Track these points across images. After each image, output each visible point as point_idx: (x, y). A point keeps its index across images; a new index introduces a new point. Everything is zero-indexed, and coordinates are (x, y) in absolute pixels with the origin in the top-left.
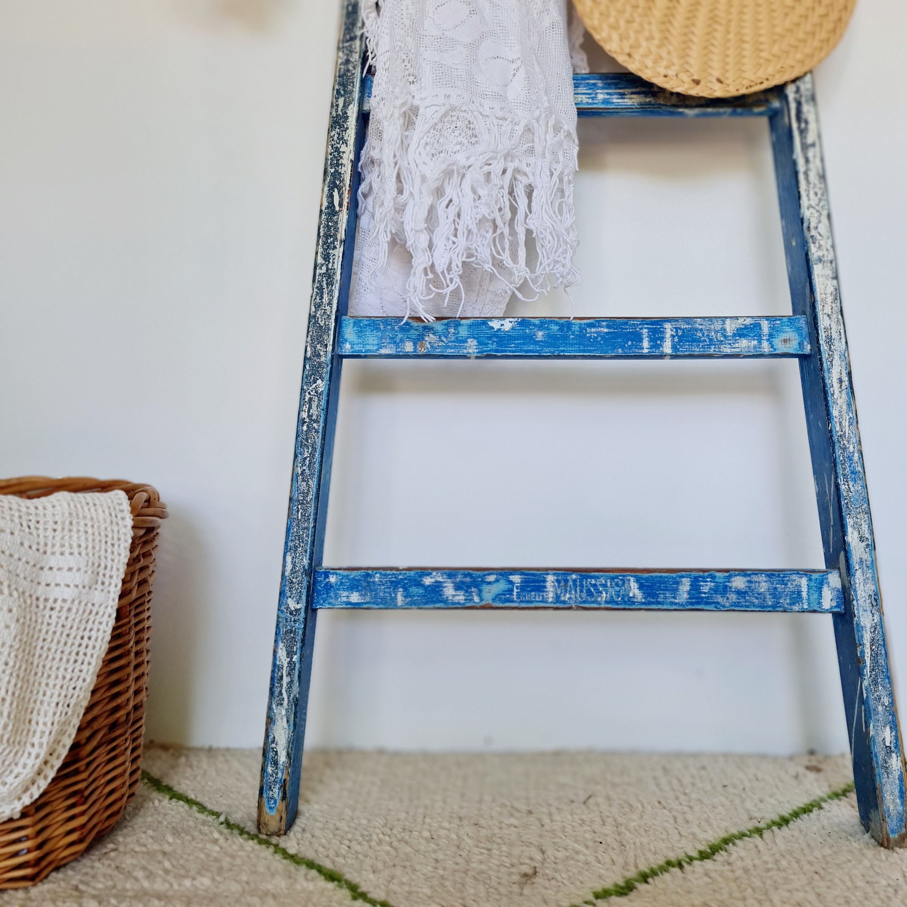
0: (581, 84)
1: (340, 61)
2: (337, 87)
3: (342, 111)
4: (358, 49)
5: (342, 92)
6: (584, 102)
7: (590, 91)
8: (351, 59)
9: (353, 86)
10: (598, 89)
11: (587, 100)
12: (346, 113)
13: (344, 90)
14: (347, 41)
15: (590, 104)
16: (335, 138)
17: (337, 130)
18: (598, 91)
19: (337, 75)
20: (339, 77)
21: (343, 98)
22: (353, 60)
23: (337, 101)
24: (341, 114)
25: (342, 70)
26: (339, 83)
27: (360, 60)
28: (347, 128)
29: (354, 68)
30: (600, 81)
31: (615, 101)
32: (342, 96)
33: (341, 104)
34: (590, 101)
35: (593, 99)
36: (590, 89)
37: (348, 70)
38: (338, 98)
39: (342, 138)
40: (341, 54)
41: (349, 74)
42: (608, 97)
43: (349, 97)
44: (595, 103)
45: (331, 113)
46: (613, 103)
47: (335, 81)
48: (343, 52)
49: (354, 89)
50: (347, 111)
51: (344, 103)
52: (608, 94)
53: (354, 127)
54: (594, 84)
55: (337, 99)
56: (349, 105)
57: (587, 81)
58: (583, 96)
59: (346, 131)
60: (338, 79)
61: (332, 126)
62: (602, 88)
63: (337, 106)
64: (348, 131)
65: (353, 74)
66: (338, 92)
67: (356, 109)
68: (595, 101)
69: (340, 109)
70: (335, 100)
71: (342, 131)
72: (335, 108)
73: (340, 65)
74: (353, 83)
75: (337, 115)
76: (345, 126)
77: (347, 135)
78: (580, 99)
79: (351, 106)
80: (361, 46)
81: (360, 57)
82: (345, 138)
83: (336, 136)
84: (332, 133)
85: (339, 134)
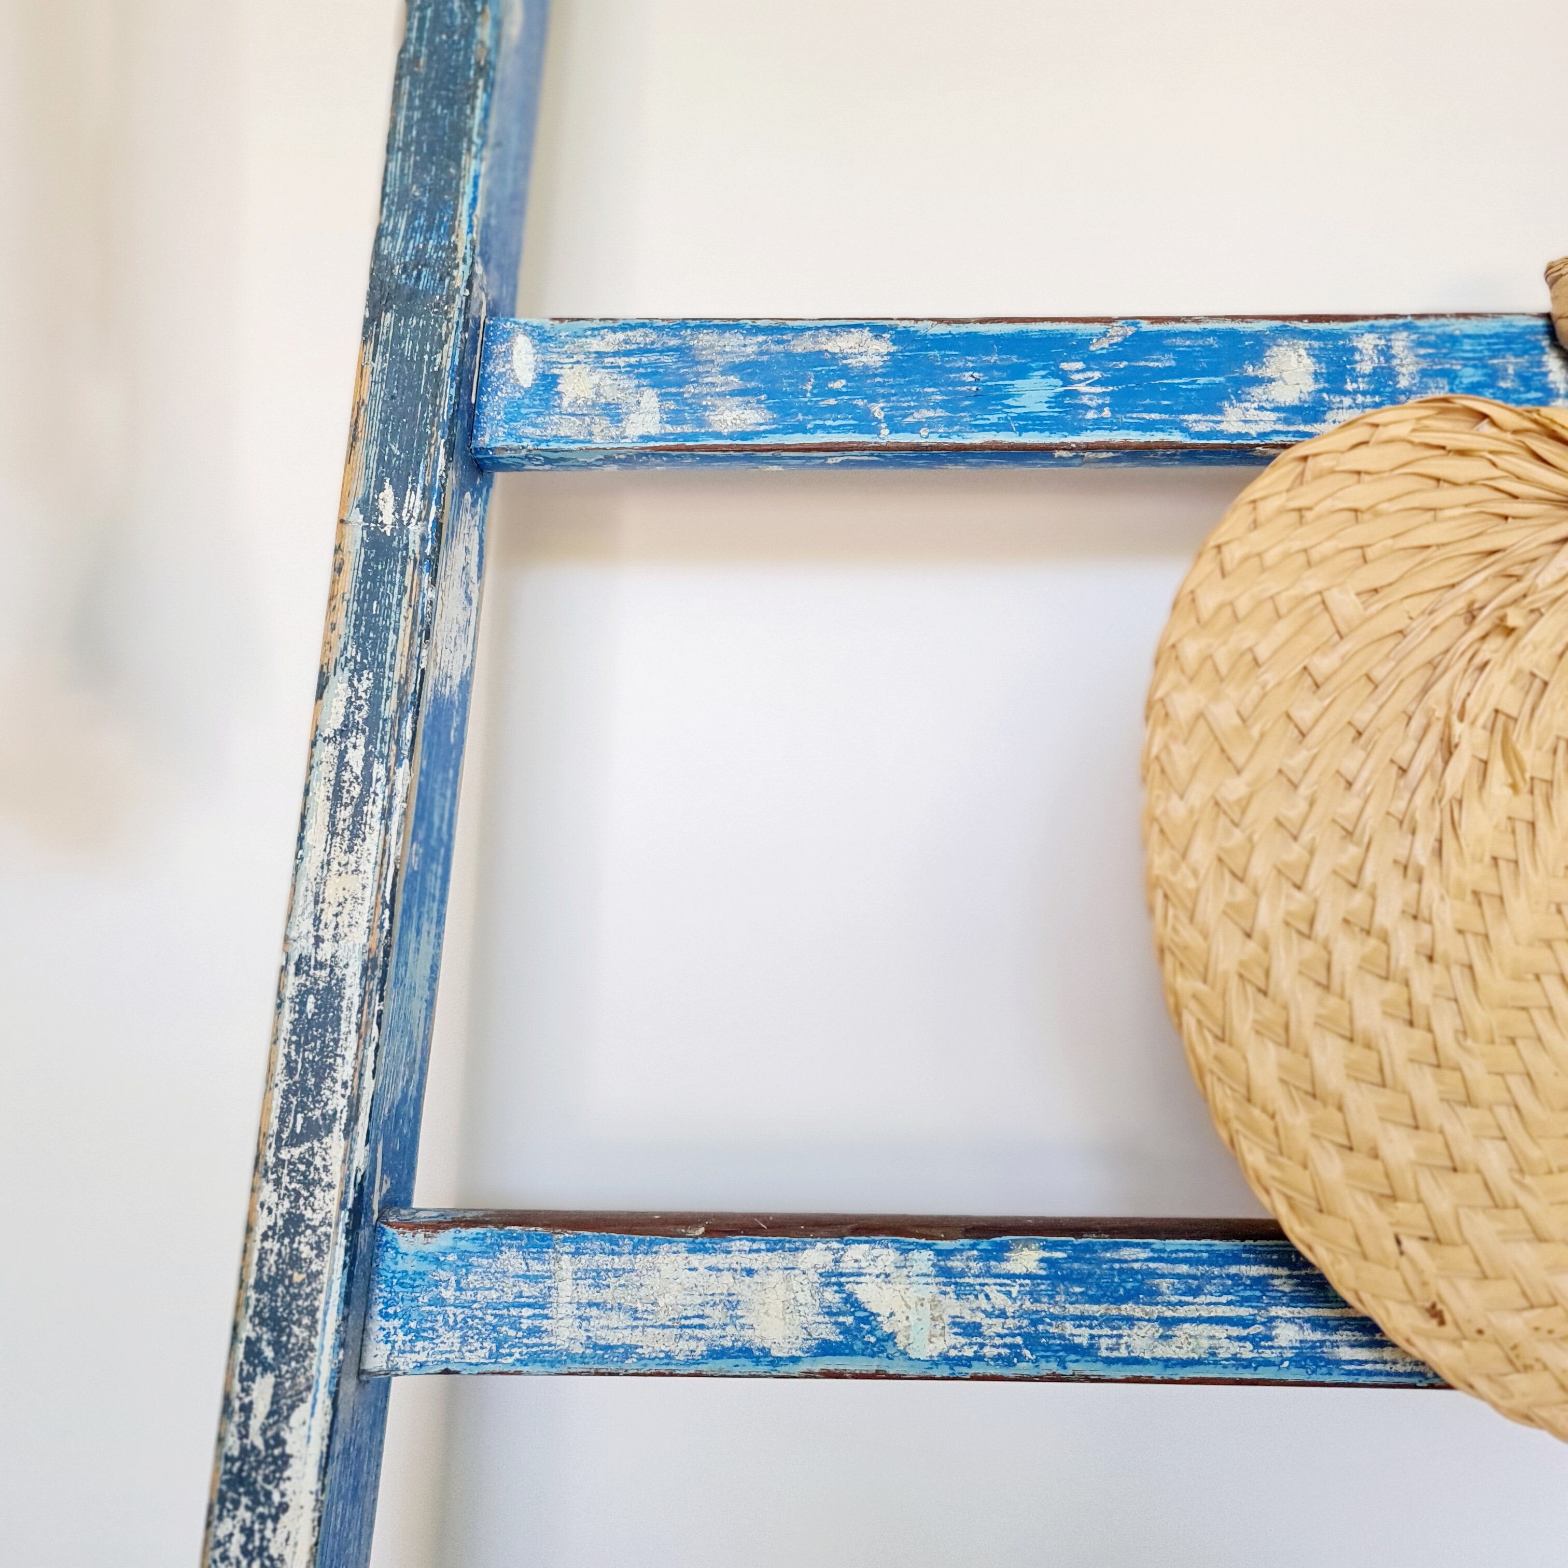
0: (1210, 1278)
1: (263, 1222)
2: (247, 1330)
3: (264, 1431)
4: (336, 1175)
5: (269, 1353)
6: (1223, 1354)
7: (1244, 1312)
8: (308, 1214)
9: (312, 1328)
10: (1276, 1301)
11: (1235, 1347)
12: (280, 1442)
13: (276, 1345)
14: (296, 1140)
15: (1248, 1364)
16: (234, 1550)
17: (243, 1514)
18: (1274, 1311)
19: (252, 1281)
20: (260, 1286)
21: (270, 1379)
22: (317, 1219)
23: (246, 1391)
24: (259, 1443)
25: (272, 1258)
26: (257, 1314)
27: (345, 1216)
28: (283, 1508)
29: (318, 1247)
30: (1284, 1272)
31: (1345, 1353)
32: (267, 1368)
33: (262, 1407)
34: (1247, 1351)
35: (1256, 1341)
36: (1244, 1301)
37: (295, 1261)
38: (251, 1378)
39: (262, 1549)
40: (268, 1193)
41: (298, 1278)
42: (1318, 1336)
43: (294, 1375)
44: (1268, 1363)
45: (221, 1440)
46: (1338, 1363)
47: (241, 1304)
48: (278, 1182)
49: (316, 1341)
50: (285, 1435)
51: (276, 1399)
52: (1316, 1324)
53: (309, 1502)
54: (1260, 1282)
55: (247, 1379)
56: (292, 1408)
57: (1233, 1270)
58: (1220, 1332)
59: (276, 1519)
60: (252, 1295)
61: (222, 1499)
62: (1293, 1300)
63: (247, 1409)
64: (284, 1519)
65: (314, 1276)
66: (252, 1350)
67: (320, 1423)
68: (1267, 1354)
69: (255, 1424)
70: (237, 1387)
71: (262, 1518)
72: (238, 1418)
73: (265, 1237)
74: (312, 1312)
75: (243, 1449)
76: (276, 1498)
77: (281, 1535)
78: (1205, 1343)
79: (301, 1413)
80: (347, 1160)
81: (342, 1206)
82: (274, 1551)
83: (239, 1539)
84: (225, 1527)
85: (248, 1532)
